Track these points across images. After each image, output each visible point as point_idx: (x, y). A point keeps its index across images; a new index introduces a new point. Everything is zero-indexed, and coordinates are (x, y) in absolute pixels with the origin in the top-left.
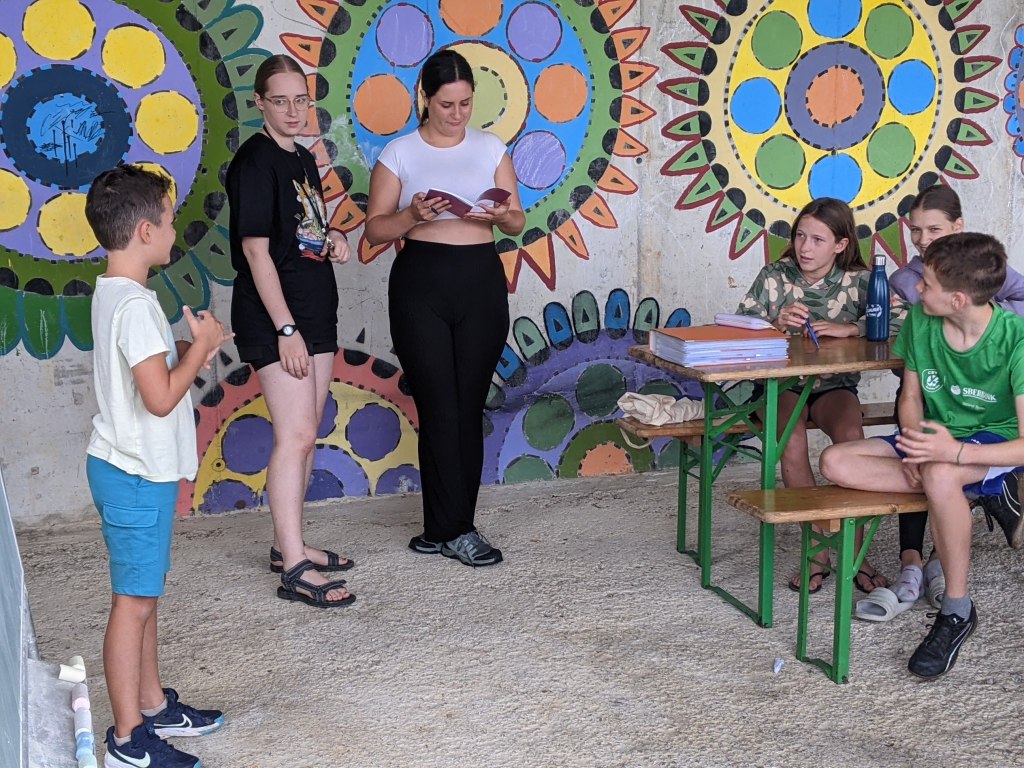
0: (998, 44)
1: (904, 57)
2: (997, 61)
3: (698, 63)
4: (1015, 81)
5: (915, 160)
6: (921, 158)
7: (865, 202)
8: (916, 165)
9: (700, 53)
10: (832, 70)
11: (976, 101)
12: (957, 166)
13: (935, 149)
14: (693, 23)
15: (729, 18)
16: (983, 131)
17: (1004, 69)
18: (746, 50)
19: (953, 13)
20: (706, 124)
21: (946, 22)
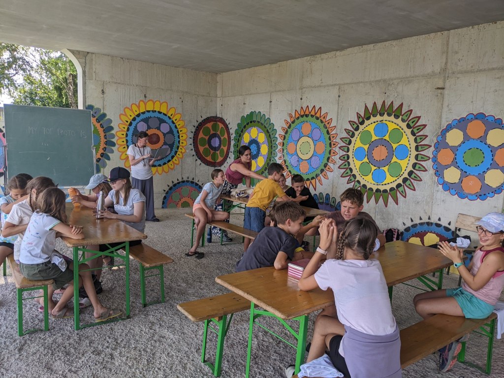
0: (430, 141)
1: (400, 143)
2: (430, 146)
3: (347, 143)
4: (436, 153)
5: (402, 173)
6: (403, 173)
7: (387, 183)
8: (402, 175)
9: (348, 140)
10: (379, 146)
11: (422, 158)
12: (415, 177)
13: (408, 170)
14: (347, 133)
15: (355, 132)
16: (424, 167)
17: (432, 149)
18: (358, 140)
19: (415, 131)
20: (348, 157)
21: (413, 134)
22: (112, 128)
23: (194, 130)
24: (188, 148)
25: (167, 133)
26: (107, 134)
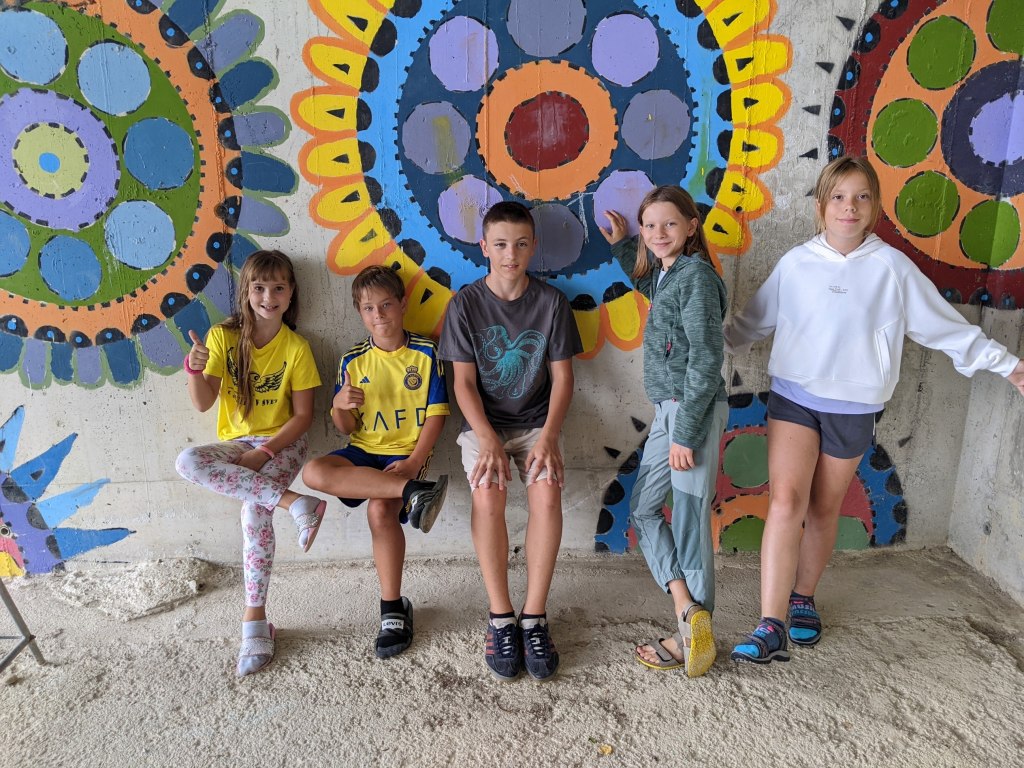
22: (261, 76)
23: (840, 50)
24: (789, 183)
25: (644, 85)
26: (239, 112)
